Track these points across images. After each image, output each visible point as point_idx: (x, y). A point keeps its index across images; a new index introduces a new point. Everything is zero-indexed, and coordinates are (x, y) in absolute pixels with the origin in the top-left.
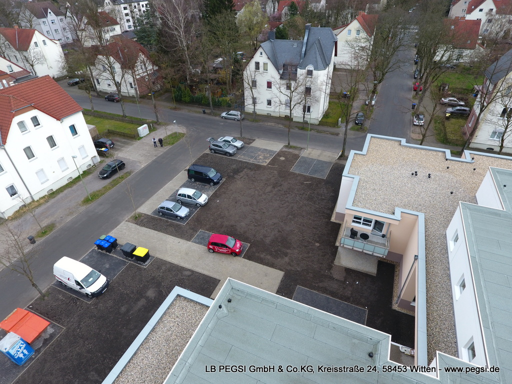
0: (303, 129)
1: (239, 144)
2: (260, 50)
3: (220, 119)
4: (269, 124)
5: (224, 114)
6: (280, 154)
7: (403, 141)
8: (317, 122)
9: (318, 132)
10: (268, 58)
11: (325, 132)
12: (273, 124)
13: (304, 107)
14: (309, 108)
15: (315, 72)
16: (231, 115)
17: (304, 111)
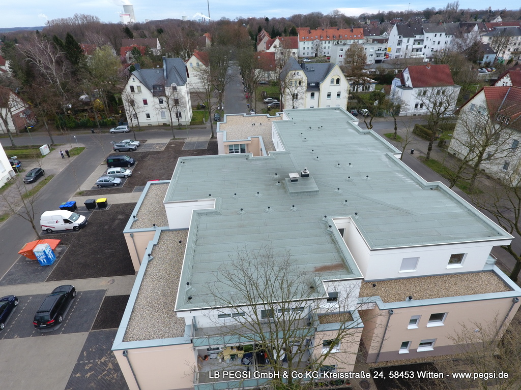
0: (180, 129)
1: (137, 143)
2: (132, 77)
3: (110, 134)
4: (153, 130)
5: (112, 130)
6: (170, 144)
7: (245, 114)
8: (189, 124)
9: (191, 129)
10: (140, 82)
11: (196, 128)
12: (156, 130)
13: (177, 114)
14: (180, 113)
15: (178, 88)
16: (119, 129)
17: (177, 117)
